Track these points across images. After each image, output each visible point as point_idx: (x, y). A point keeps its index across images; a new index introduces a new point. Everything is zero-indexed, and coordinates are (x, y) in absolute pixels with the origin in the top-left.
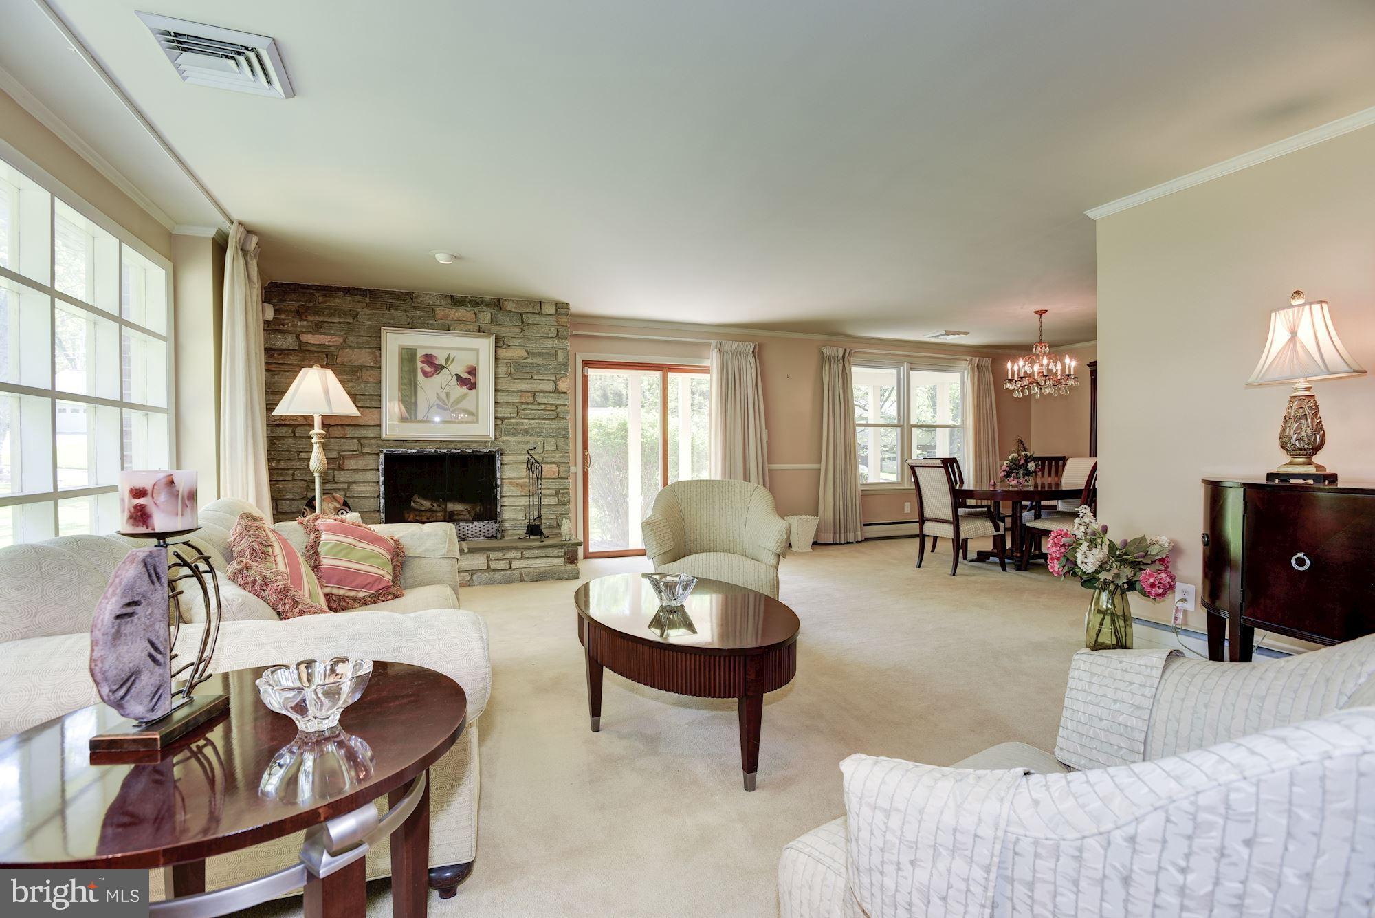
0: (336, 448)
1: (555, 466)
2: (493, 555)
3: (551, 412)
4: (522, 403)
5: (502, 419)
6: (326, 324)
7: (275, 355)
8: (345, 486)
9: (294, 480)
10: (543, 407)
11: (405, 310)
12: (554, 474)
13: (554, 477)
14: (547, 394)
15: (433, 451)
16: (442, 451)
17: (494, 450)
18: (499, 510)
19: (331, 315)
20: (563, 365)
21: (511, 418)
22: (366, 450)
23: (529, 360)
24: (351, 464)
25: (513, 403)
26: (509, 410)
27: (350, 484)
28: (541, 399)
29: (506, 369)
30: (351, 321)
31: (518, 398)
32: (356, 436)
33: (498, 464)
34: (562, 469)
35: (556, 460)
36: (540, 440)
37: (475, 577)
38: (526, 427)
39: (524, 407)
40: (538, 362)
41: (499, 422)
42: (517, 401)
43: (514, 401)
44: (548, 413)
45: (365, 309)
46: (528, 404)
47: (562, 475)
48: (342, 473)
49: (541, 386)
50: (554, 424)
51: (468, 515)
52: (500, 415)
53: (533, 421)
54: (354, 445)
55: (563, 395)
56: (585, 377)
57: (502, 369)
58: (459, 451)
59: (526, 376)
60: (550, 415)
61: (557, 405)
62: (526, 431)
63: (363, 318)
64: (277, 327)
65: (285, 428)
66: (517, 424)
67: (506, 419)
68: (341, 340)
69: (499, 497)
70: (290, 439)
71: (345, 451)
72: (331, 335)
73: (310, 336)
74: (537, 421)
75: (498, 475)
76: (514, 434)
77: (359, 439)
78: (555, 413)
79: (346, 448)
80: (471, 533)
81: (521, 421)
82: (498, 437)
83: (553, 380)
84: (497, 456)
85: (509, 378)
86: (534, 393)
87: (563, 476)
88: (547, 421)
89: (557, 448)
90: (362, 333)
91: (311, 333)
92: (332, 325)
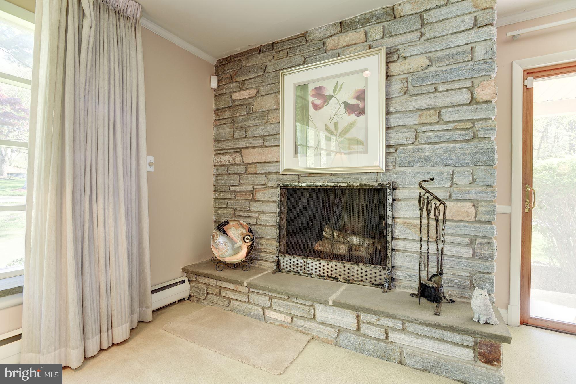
0: (251, 182)
1: (469, 205)
2: (364, 317)
3: (463, 132)
4: (423, 124)
5: (396, 147)
6: (247, 82)
7: (219, 113)
8: (256, 215)
9: (227, 208)
10: (451, 126)
11: (300, 51)
12: (468, 216)
13: (467, 219)
14: (457, 108)
15: (321, 184)
16: (329, 184)
17: (385, 183)
18: (389, 254)
19: (249, 73)
20: (486, 63)
21: (407, 144)
22: (271, 184)
23: (432, 69)
24: (260, 196)
25: (410, 126)
26: (404, 135)
27: (260, 213)
28: (448, 115)
29: (401, 86)
30: (262, 73)
31: (417, 119)
32: (264, 171)
33: (390, 200)
34: (480, 210)
35: (473, 196)
36: (449, 170)
37: (342, 336)
38: (427, 154)
39: (424, 128)
40: (444, 68)
41: (392, 150)
42: (415, 122)
43: (411, 123)
44: (460, 132)
45: (273, 61)
46: (430, 124)
47: (480, 217)
48: (254, 203)
49: (449, 98)
50: (470, 147)
51: (365, 253)
52: (393, 142)
53: (437, 146)
54: (261, 180)
55: (484, 106)
56: (528, 92)
57: (396, 87)
58: (345, 185)
59: (427, 89)
60: (462, 135)
61: (473, 121)
62: (428, 159)
63: (270, 69)
64: (220, 93)
65: (223, 168)
66: (415, 150)
67: (401, 145)
68: (255, 92)
69: (389, 239)
70: (226, 176)
71: (257, 185)
72: (250, 88)
73: (237, 93)
74: (442, 145)
75: (389, 213)
76: (410, 164)
77: (266, 174)
78: (470, 132)
79: (257, 182)
80: (356, 276)
81: (420, 146)
82: (391, 167)
83: (468, 88)
84: (388, 190)
85: (406, 96)
86: (439, 111)
87: (484, 219)
88: (458, 145)
89: (474, 181)
90: (270, 82)
91: (238, 91)
92: (250, 81)
